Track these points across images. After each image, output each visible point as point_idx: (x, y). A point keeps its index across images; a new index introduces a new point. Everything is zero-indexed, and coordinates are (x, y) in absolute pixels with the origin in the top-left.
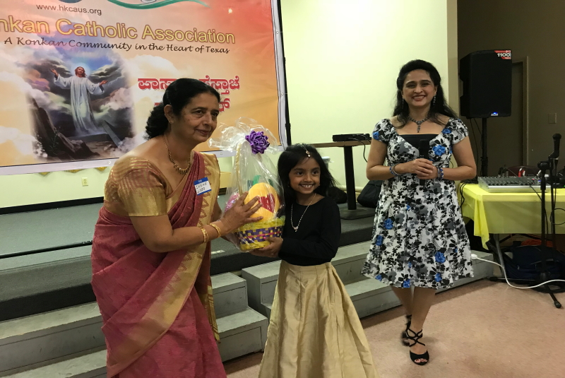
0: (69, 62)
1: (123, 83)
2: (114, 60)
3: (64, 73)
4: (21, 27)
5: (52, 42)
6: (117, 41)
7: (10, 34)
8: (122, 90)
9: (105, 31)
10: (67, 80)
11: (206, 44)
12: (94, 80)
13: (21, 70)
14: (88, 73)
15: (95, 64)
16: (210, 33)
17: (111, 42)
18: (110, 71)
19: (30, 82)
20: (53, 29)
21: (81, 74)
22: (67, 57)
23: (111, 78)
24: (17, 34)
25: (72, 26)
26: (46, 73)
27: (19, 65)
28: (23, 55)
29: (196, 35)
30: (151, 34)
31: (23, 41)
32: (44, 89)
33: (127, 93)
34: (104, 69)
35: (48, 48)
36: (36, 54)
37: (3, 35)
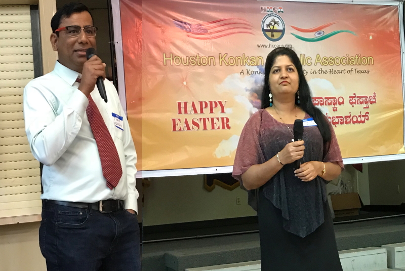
4: (249, 61)
7: (243, 68)
11: (354, 67)
13: (248, 93)
16: (357, 58)
19: (252, 102)
24: (247, 67)
27: (247, 90)
29: (348, 60)
30: (320, 61)
31: (250, 72)
37: (240, 68)
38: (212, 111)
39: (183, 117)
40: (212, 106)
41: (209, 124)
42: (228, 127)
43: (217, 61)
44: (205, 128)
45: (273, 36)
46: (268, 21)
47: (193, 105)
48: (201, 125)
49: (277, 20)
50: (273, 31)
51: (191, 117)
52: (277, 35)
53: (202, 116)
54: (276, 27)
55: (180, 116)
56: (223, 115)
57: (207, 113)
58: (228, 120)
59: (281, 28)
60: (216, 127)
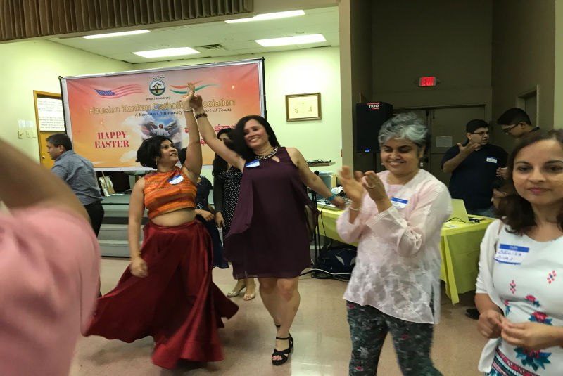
0: (157, 122)
1: (178, 130)
2: (175, 120)
3: (155, 127)
4: (141, 108)
5: (151, 114)
6: (176, 110)
7: (137, 112)
8: (178, 133)
9: (171, 106)
10: (156, 130)
11: (219, 108)
12: (166, 129)
13: (140, 127)
14: (164, 126)
15: (167, 122)
16: (221, 101)
17: (173, 111)
18: (173, 125)
19: (143, 132)
20: (152, 108)
21: (161, 127)
22: (156, 120)
23: (173, 128)
24: (140, 112)
25: (159, 106)
26: (148, 126)
27: (140, 125)
28: (141, 120)
31: (141, 115)
32: (147, 135)
33: (180, 135)
34: (170, 124)
35: (150, 117)
36: (145, 120)
37: (135, 113)
38: (118, 137)
39: (101, 140)
40: (118, 134)
41: (116, 144)
42: (128, 146)
43: (121, 110)
44: (114, 146)
45: (157, 92)
46: (153, 85)
47: (107, 134)
48: (112, 145)
49: (159, 82)
50: (157, 90)
51: (106, 140)
52: (159, 92)
53: (112, 140)
54: (159, 87)
55: (99, 140)
56: (125, 139)
57: (115, 138)
58: (127, 142)
59: (162, 87)
60: (120, 145)
